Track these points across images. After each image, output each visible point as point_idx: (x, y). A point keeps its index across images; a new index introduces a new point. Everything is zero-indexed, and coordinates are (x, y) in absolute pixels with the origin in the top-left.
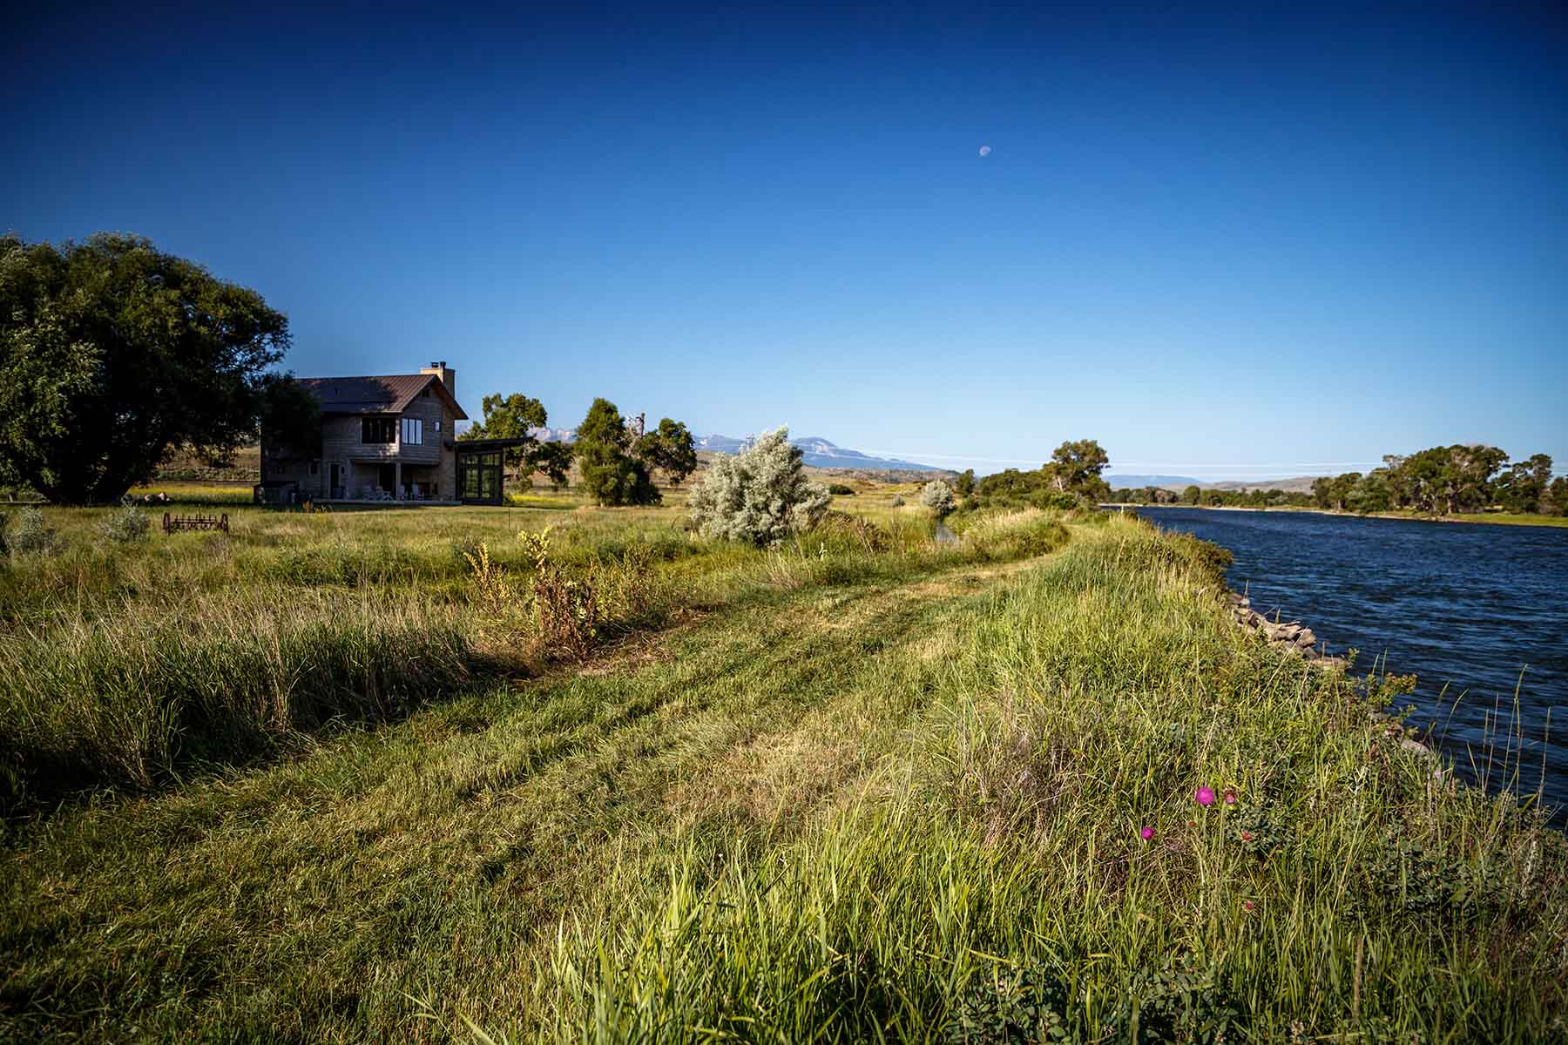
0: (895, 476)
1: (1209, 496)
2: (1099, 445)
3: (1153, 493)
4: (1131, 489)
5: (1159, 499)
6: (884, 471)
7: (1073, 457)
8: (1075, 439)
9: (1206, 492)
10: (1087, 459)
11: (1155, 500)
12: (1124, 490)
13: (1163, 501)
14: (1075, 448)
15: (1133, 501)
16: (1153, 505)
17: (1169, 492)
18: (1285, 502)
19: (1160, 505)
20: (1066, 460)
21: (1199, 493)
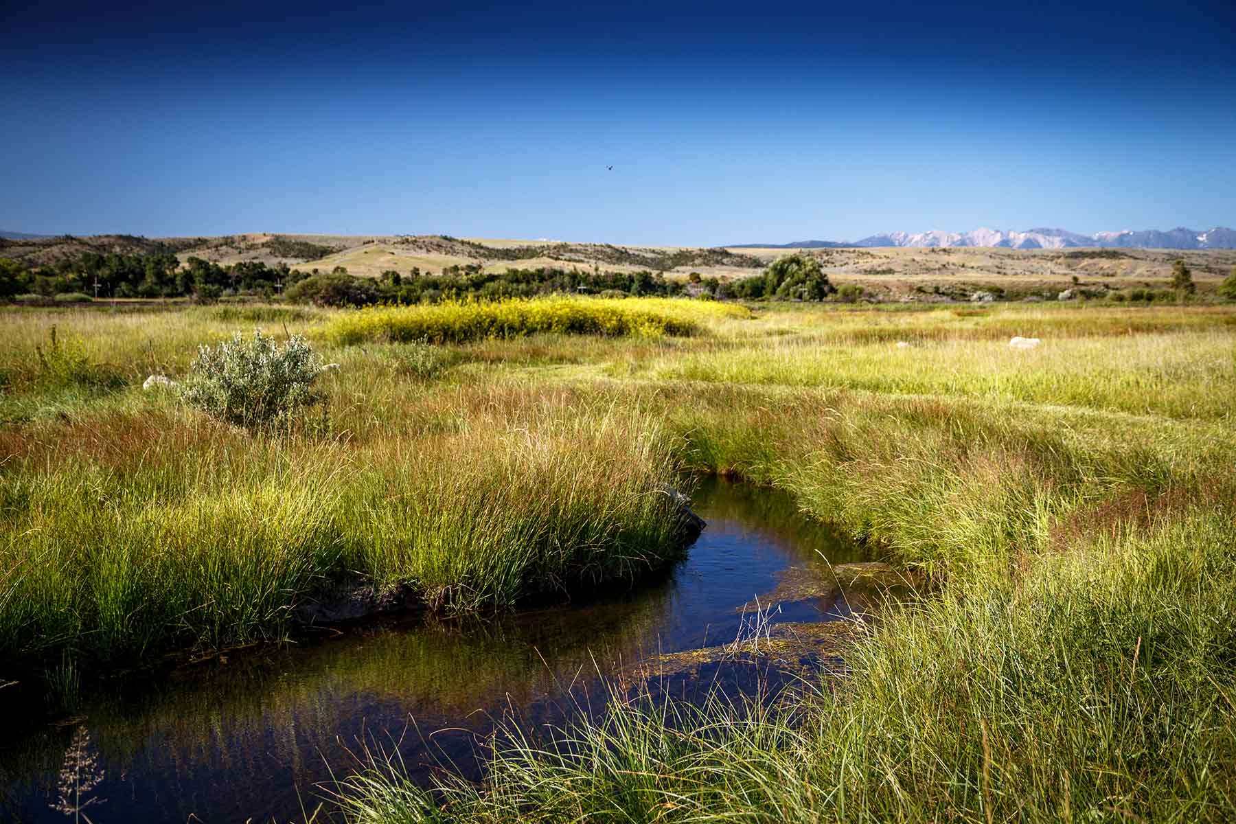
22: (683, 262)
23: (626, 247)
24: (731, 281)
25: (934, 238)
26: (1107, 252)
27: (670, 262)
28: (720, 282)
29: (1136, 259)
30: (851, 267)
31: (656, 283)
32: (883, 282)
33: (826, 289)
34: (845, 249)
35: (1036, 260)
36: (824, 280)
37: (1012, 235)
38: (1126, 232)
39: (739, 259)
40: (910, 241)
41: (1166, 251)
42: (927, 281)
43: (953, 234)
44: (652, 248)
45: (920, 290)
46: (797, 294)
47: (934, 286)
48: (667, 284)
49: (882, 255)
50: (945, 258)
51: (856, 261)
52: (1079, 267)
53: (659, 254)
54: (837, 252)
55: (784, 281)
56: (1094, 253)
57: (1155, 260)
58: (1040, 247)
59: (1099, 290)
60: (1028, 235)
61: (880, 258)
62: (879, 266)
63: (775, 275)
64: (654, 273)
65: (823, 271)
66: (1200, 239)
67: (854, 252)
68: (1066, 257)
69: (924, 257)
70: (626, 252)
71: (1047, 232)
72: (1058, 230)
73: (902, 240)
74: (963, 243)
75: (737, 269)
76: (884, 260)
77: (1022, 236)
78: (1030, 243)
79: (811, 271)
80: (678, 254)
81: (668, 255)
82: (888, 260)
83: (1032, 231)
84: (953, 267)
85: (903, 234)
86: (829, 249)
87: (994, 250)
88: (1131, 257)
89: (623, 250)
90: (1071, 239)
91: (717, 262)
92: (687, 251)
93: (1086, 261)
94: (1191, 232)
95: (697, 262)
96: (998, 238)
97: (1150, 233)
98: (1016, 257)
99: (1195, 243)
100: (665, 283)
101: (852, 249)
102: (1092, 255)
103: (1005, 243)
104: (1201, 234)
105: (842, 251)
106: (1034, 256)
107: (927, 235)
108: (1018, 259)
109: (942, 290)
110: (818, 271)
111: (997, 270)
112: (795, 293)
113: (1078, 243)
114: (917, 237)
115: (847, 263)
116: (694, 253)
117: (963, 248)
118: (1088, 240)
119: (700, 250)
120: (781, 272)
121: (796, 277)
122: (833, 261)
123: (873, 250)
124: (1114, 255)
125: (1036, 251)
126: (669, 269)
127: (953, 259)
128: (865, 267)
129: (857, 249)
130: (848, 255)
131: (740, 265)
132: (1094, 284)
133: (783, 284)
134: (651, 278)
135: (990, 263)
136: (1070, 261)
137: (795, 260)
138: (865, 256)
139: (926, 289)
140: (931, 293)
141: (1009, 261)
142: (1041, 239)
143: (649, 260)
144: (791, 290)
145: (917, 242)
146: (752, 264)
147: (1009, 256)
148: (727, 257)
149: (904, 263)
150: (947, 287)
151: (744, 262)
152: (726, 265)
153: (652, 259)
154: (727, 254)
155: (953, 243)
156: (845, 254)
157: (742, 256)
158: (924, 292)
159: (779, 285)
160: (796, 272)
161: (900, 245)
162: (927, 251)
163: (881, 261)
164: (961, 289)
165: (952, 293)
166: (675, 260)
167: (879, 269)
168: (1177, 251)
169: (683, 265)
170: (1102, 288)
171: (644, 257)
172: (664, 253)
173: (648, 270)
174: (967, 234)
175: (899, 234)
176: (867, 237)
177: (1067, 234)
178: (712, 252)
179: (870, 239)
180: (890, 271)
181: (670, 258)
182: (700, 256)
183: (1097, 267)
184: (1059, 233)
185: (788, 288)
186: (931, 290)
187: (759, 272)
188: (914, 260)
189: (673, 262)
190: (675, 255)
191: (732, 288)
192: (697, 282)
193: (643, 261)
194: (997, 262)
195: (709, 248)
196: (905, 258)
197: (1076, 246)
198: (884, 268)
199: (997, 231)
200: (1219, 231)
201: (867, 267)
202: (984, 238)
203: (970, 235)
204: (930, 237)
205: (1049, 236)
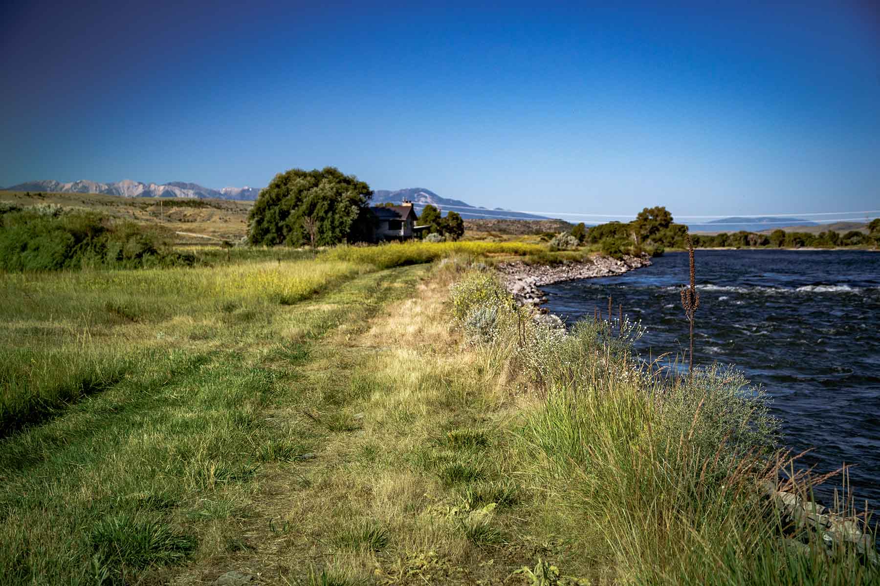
0: (503, 226)
1: (792, 239)
2: (667, 209)
3: (746, 237)
4: (729, 234)
5: (751, 243)
6: (492, 221)
7: (650, 218)
8: (651, 206)
9: (789, 236)
10: (659, 219)
11: (747, 243)
12: (722, 235)
13: (755, 244)
14: (651, 212)
15: (730, 245)
16: (745, 248)
17: (760, 236)
18: (859, 242)
19: (752, 248)
20: (646, 219)
21: (784, 236)
25: (84, 187)
37: (153, 187)
38: (246, 188)
40: (61, 189)
43: (101, 184)
58: (176, 196)
60: (167, 188)
68: (159, 205)
71: (182, 186)
72: (191, 184)
73: (53, 187)
74: (109, 192)
77: (162, 188)
78: (167, 193)
83: (170, 184)
85: (53, 183)
90: (202, 192)
96: (140, 189)
103: (147, 193)
107: (78, 184)
113: (208, 196)
114: (68, 186)
118: (215, 194)
142: (177, 192)
155: (101, 191)
175: (51, 182)
177: (199, 188)
184: (192, 186)
199: (140, 183)
202: (128, 188)
203: (116, 186)
204: (80, 185)
205: (184, 189)
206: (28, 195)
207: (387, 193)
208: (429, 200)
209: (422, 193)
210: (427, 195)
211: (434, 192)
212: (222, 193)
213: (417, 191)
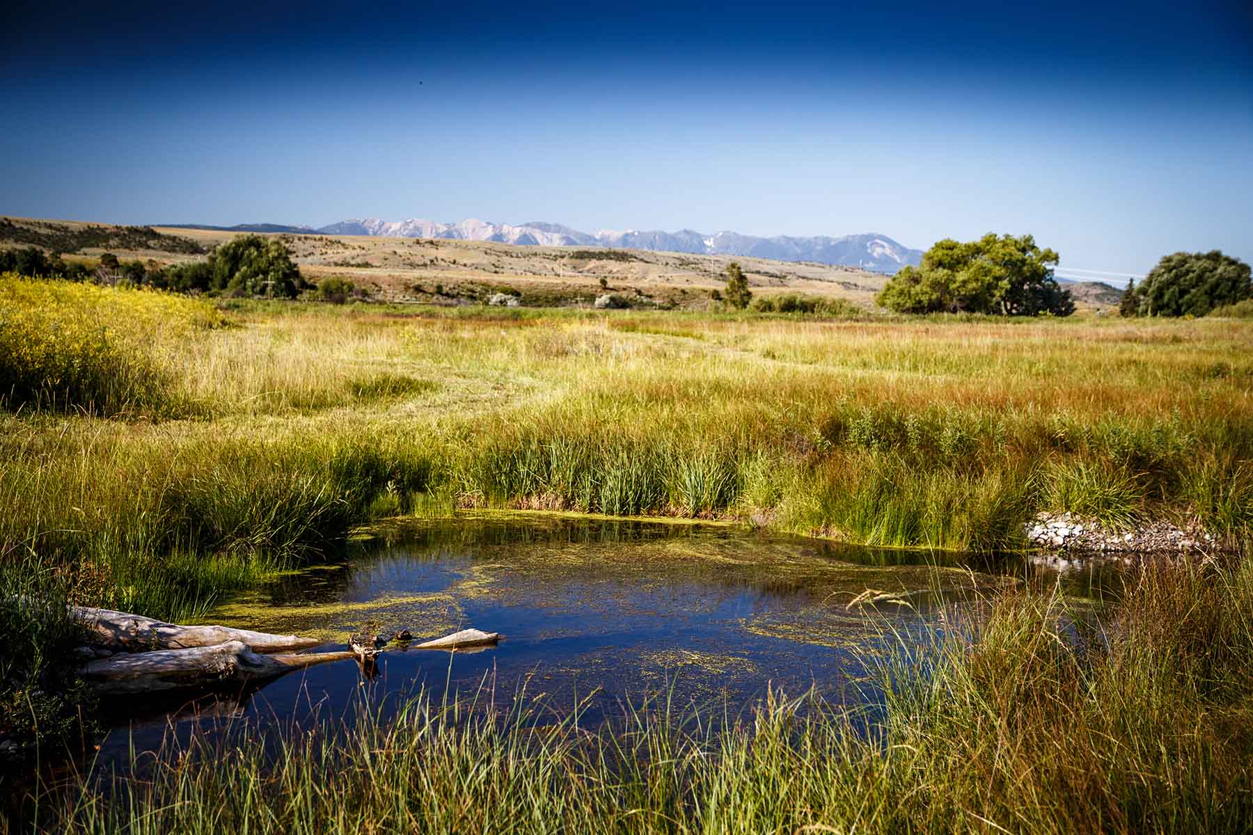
22: (93, 242)
23: (9, 217)
24: (163, 267)
25: (416, 228)
26: (615, 253)
27: (74, 242)
28: (147, 268)
29: (647, 262)
30: (317, 258)
31: (51, 265)
32: (371, 277)
33: (296, 283)
34: (308, 235)
35: (538, 259)
36: (293, 272)
37: (505, 229)
38: (630, 231)
39: (170, 242)
40: (387, 231)
41: (676, 255)
42: (425, 278)
43: (438, 225)
44: (48, 222)
45: (418, 289)
46: (258, 289)
47: (435, 284)
48: (68, 268)
49: (356, 245)
50: (432, 253)
51: (324, 251)
52: (587, 268)
53: (59, 230)
54: (299, 239)
55: (238, 270)
56: (601, 253)
57: (667, 264)
58: (537, 243)
59: (631, 296)
60: (524, 229)
61: (354, 248)
62: (353, 258)
63: (226, 262)
64: (47, 254)
65: (293, 259)
66: (707, 243)
67: (321, 239)
68: (572, 257)
69: (406, 250)
70: (10, 224)
71: (545, 227)
72: (557, 225)
73: (377, 228)
74: (449, 235)
75: (168, 254)
76: (358, 251)
77: (517, 230)
78: (526, 239)
79: (276, 258)
80: (86, 232)
81: (72, 232)
82: (364, 252)
83: (527, 225)
84: (443, 263)
85: (377, 222)
86: (288, 235)
87: (488, 246)
88: (642, 260)
89: (6, 222)
90: (571, 237)
91: (141, 244)
92: (98, 228)
93: (593, 263)
94: (698, 236)
95: (111, 242)
96: (490, 232)
97: (655, 234)
98: (514, 255)
99: (701, 248)
100: (65, 266)
101: (318, 237)
102: (600, 256)
103: (498, 237)
104: (708, 237)
105: (306, 238)
106: (536, 254)
107: (407, 224)
108: (517, 257)
109: (445, 290)
110: (286, 259)
111: (494, 269)
112: (253, 287)
113: (578, 241)
114: (396, 226)
115: (312, 253)
116: (107, 231)
117: (452, 241)
118: (589, 239)
119: (117, 227)
120: (234, 256)
121: (255, 265)
122: (295, 249)
123: (345, 239)
124: (622, 257)
125: (535, 249)
126: (72, 251)
127: (441, 253)
128: (335, 259)
129: (324, 236)
130: (313, 242)
131: (172, 250)
132: (624, 289)
133: (237, 275)
134: (43, 258)
135: (485, 260)
136: (578, 261)
137: (255, 243)
138: (335, 246)
139: (425, 288)
140: (432, 294)
141: (506, 259)
142: (538, 235)
143: (43, 238)
144: (249, 283)
145: (395, 232)
146: (187, 248)
147: (506, 253)
148: (153, 239)
149: (383, 255)
150: (452, 286)
151: (176, 245)
152: (153, 248)
153: (48, 236)
154: (155, 235)
155: (438, 235)
156: (309, 241)
157: (174, 238)
158: (424, 292)
159: (231, 275)
160: (255, 259)
161: (375, 234)
162: (411, 244)
163: (355, 253)
164: (469, 290)
165: (458, 293)
166: (82, 240)
167: (353, 262)
168: (688, 256)
169: (92, 246)
170: (635, 294)
171: (36, 232)
172: (66, 229)
173: (38, 248)
174: (454, 225)
175: (373, 221)
176: (335, 223)
177: (567, 230)
178: (134, 231)
179: (338, 225)
180: (367, 265)
181: (74, 236)
182: (117, 235)
183: (605, 270)
184: (558, 229)
185: (244, 279)
186: (432, 290)
187: (201, 259)
188: (395, 253)
189: (78, 242)
190: (80, 232)
191: (165, 278)
192: (113, 268)
193: (35, 238)
194: (493, 259)
195: (129, 226)
196: (384, 249)
197: (576, 244)
198: (359, 260)
199: (489, 224)
200: (726, 236)
201: (338, 258)
202: (474, 230)
203: (456, 227)
204: (411, 226)
205: (548, 232)
206: (418, 242)
207: (827, 240)
208: (888, 251)
209: (878, 241)
210: (885, 244)
211: (896, 240)
212: (598, 237)
213: (870, 237)
